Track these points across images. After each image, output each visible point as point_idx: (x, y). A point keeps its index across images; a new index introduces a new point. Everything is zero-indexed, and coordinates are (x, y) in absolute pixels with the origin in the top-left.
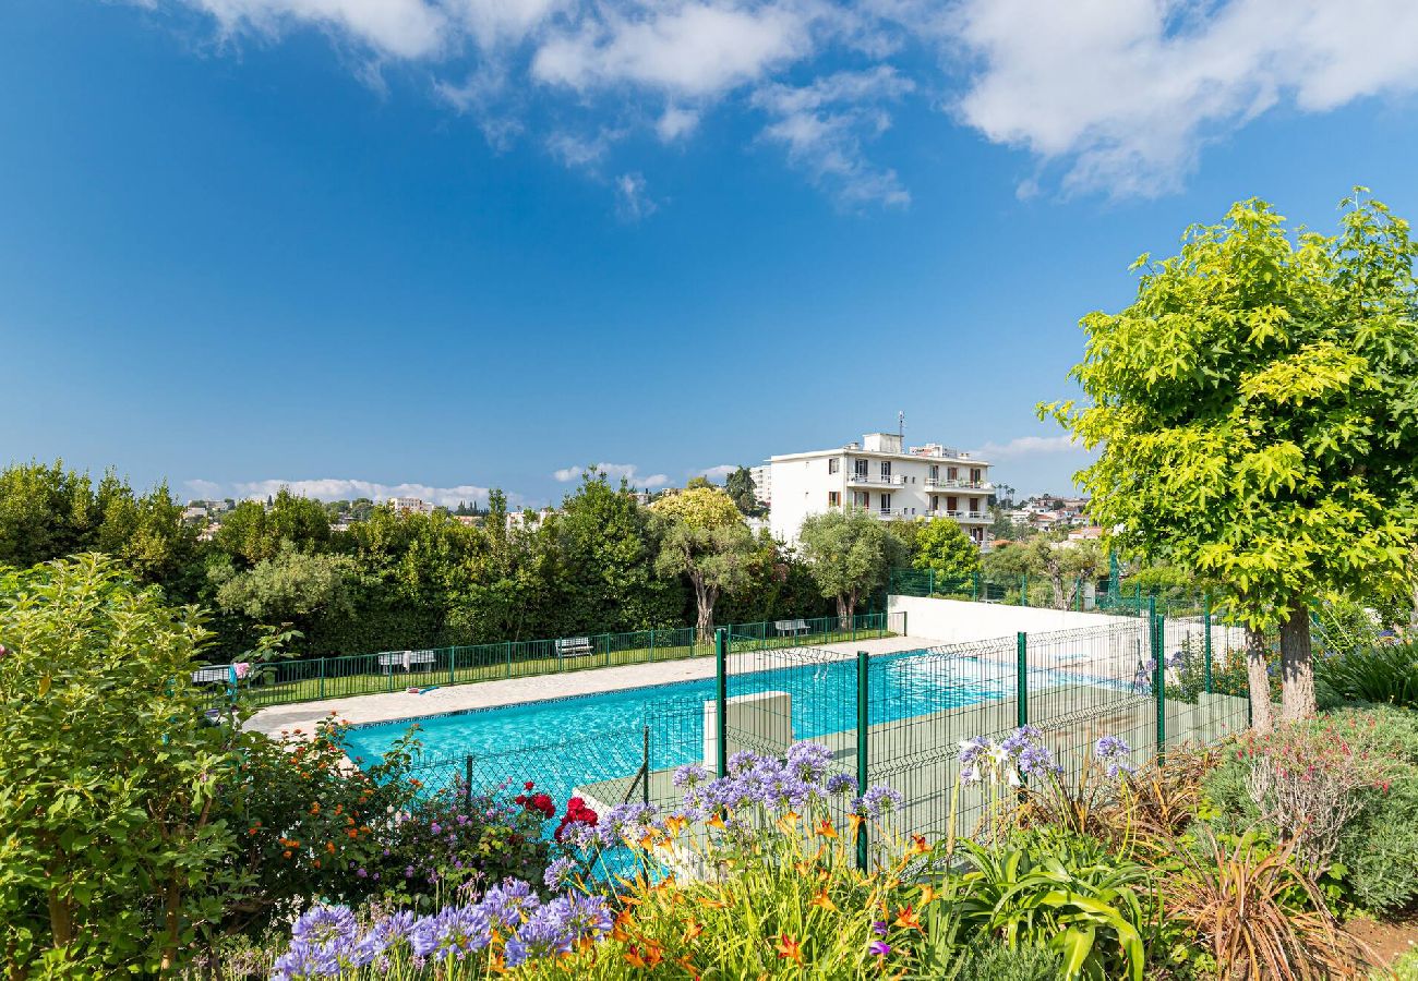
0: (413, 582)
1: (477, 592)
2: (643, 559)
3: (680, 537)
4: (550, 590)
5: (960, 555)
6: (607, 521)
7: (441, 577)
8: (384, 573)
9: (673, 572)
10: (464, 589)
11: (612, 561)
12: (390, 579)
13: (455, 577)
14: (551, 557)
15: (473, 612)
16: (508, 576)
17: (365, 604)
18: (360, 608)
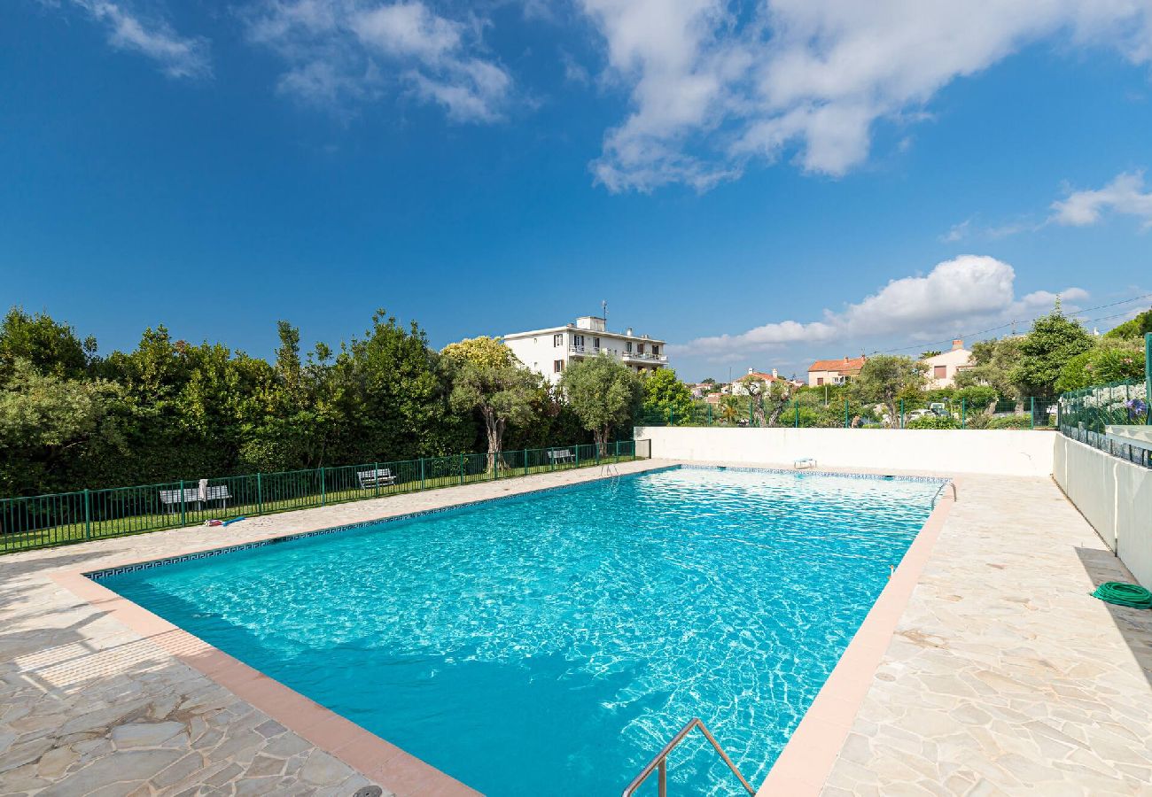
0: (198, 414)
1: (274, 424)
2: (438, 396)
3: (471, 373)
4: (349, 424)
5: (679, 396)
6: (400, 360)
7: (232, 409)
8: (162, 403)
9: (468, 406)
10: (259, 421)
11: (409, 397)
12: (169, 411)
13: (248, 409)
14: (348, 393)
15: (272, 445)
16: (306, 409)
17: (139, 438)
18: (133, 441)
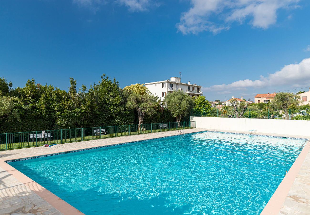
0: (43, 108)
1: (67, 113)
2: (122, 104)
3: (133, 96)
4: (92, 113)
5: (207, 106)
6: (110, 91)
7: (54, 107)
8: (32, 105)
9: (132, 108)
10: (62, 111)
11: (112, 104)
12: (34, 107)
13: (59, 107)
14: (92, 102)
15: (66, 119)
16: (78, 107)
17: (24, 116)
18: (22, 117)
